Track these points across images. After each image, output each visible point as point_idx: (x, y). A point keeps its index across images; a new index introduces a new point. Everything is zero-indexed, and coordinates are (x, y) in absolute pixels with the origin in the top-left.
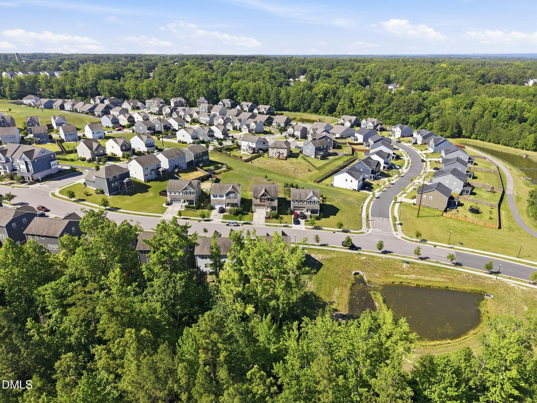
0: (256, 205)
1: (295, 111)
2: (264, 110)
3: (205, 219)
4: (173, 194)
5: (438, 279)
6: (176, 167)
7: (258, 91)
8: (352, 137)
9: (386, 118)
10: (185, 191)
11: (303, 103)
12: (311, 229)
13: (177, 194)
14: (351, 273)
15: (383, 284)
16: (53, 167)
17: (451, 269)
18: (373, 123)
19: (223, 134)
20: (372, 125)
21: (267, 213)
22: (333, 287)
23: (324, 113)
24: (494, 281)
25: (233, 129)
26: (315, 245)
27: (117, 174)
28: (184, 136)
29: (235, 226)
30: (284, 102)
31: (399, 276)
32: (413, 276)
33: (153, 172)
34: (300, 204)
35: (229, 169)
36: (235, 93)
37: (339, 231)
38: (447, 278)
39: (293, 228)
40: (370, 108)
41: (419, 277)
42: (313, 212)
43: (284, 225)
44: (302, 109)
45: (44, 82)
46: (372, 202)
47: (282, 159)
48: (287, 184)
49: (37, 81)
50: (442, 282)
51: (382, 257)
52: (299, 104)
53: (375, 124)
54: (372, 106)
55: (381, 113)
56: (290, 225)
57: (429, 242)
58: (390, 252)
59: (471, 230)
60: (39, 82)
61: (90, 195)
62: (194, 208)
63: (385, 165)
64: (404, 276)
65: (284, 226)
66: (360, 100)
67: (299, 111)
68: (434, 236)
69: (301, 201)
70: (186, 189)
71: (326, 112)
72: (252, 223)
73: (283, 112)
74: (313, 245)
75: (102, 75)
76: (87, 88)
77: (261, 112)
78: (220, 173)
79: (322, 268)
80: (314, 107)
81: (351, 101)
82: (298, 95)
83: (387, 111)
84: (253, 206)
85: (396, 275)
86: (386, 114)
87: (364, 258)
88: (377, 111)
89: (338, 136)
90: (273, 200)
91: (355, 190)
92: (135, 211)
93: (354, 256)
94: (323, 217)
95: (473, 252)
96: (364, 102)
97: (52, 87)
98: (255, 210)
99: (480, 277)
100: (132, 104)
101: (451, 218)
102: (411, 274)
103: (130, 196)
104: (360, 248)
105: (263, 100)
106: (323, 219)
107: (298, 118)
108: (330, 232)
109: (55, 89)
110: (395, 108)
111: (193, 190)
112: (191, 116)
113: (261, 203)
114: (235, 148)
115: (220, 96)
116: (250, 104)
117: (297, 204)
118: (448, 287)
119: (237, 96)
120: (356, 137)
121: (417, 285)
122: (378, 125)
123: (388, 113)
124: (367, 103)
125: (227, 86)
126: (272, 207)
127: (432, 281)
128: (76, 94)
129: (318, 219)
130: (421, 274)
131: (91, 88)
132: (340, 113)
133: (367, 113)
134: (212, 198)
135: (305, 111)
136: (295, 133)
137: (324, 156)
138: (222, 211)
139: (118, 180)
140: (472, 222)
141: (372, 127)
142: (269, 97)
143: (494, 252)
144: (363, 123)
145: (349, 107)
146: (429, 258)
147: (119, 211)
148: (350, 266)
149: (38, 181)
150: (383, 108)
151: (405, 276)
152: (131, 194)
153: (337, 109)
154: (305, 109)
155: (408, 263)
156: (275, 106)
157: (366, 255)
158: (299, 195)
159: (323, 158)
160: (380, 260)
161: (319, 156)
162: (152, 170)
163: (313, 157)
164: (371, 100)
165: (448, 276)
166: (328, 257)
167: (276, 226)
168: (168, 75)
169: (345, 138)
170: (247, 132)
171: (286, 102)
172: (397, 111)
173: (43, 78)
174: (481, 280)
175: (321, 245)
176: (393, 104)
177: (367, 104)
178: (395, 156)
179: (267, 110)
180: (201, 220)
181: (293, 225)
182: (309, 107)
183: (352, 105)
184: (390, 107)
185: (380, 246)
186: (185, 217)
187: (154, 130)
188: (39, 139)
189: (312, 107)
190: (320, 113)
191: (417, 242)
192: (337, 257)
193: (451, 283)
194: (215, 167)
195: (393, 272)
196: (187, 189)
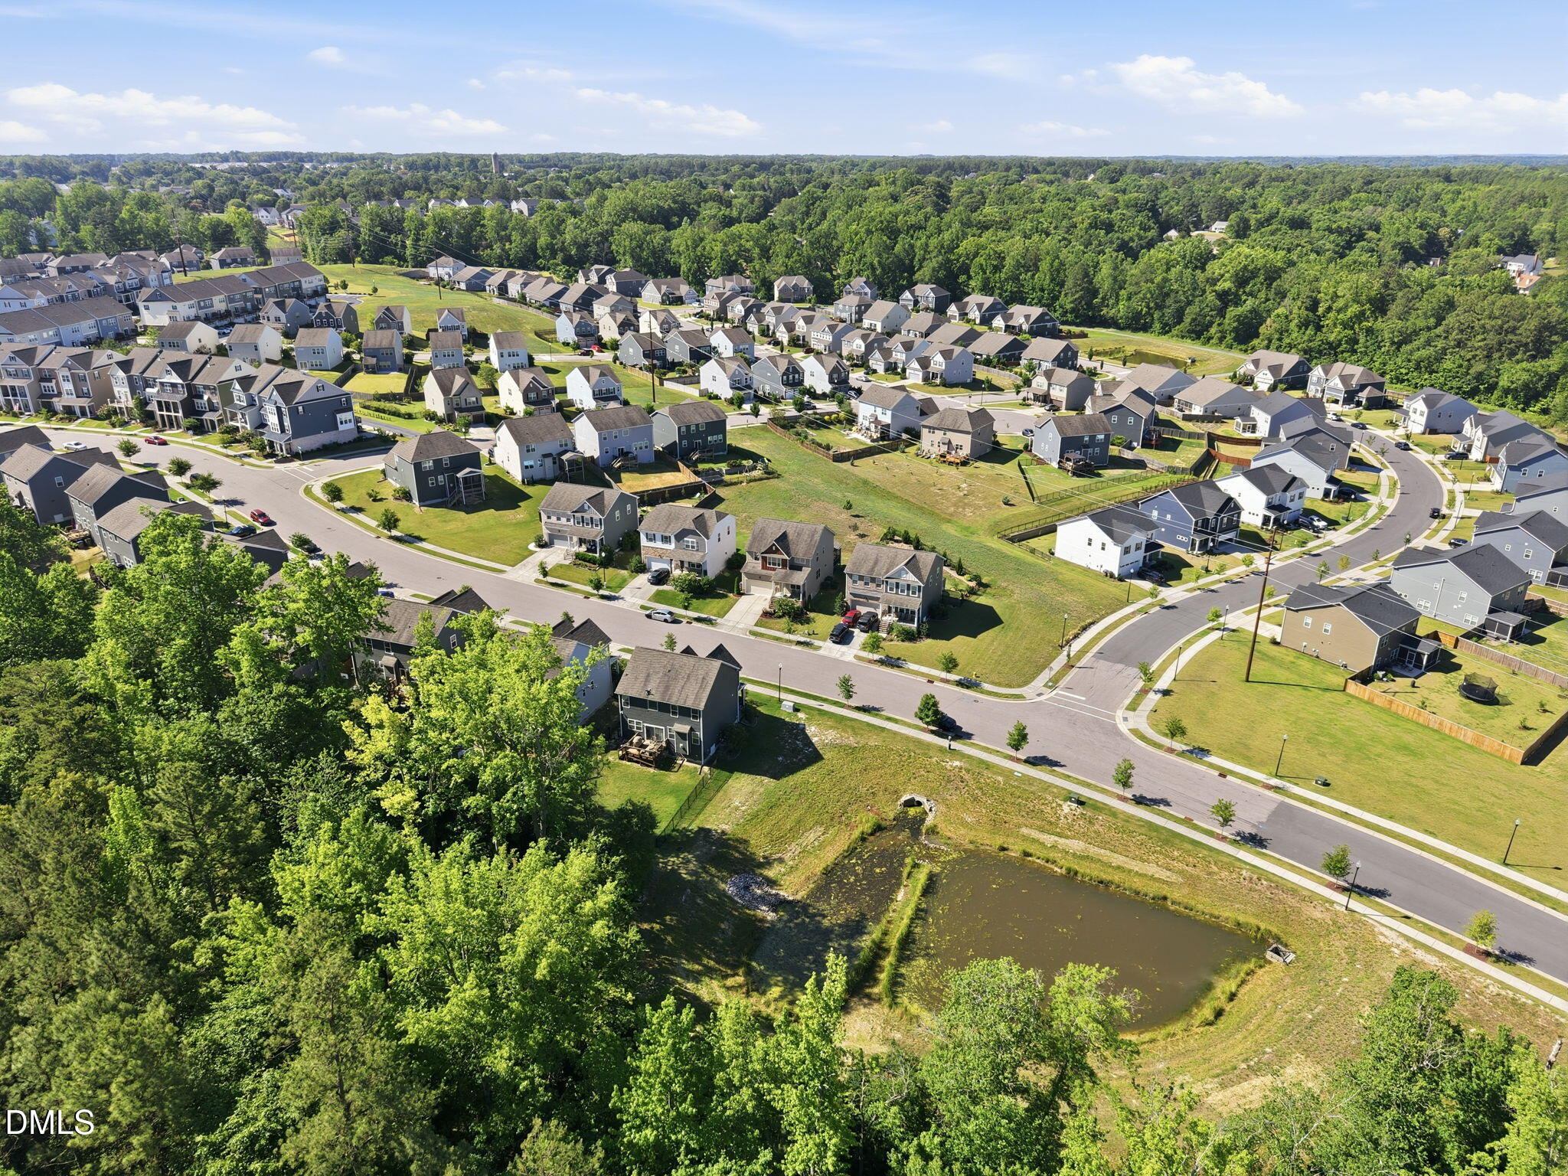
0: (751, 576)
1: (1135, 330)
2: (1022, 320)
3: (602, 592)
4: (554, 519)
5: (1152, 869)
6: (623, 454)
7: (1031, 264)
8: (1238, 420)
9: (1418, 367)
10: (578, 515)
11: (1160, 307)
12: (870, 661)
13: (564, 520)
14: (898, 799)
15: (971, 847)
16: (341, 428)
17: (1211, 849)
18: (1344, 379)
19: (831, 381)
20: (1340, 386)
21: (773, 600)
22: (810, 821)
23: (1221, 339)
24: (1336, 913)
25: (886, 370)
26: (843, 706)
27: (446, 455)
28: (714, 379)
29: (666, 621)
30: (1104, 299)
31: (1035, 834)
32: (1076, 845)
33: (549, 461)
34: (871, 590)
35: (770, 474)
36: (965, 269)
37: (947, 681)
38: (1181, 872)
39: (821, 652)
40: (1370, 331)
41: (1093, 850)
42: (904, 615)
43: (802, 639)
44: (1157, 326)
45: (493, 223)
46: (1138, 618)
47: (951, 463)
48: (894, 533)
49: (478, 223)
50: (1159, 880)
51: (1012, 772)
52: (1148, 307)
53: (1354, 382)
54: (1379, 324)
55: (1406, 348)
56: (817, 643)
57: (1212, 759)
58: (1056, 764)
59: (1405, 749)
60: (483, 226)
61: (381, 500)
62: (593, 561)
63: (1268, 513)
64: (1049, 839)
65: (799, 643)
66: (1340, 303)
67: (1145, 328)
68: (1245, 746)
69: (873, 580)
70: (581, 509)
71: (1229, 338)
72: (719, 620)
73: (1086, 330)
74: (835, 703)
75: (634, 210)
76: (586, 245)
77: (1014, 327)
78: (735, 484)
79: (814, 767)
80: (1194, 320)
81: (1314, 305)
82: (1147, 281)
83: (1428, 343)
84: (744, 578)
85: (1024, 831)
86: (1424, 353)
87: (957, 763)
88: (1393, 343)
89: (1197, 411)
90: (799, 568)
91: (1112, 576)
92: (453, 550)
93: (931, 753)
94: (928, 636)
95: (1345, 815)
96: (1354, 309)
97: (509, 239)
98: (749, 589)
99: (1294, 891)
100: (664, 288)
101: (1370, 702)
102: (1073, 838)
103: (468, 513)
104: (969, 736)
105: (1042, 290)
106: (929, 641)
107: (1130, 350)
108: (920, 679)
109: (515, 246)
110: (1454, 335)
111: (597, 516)
112: (790, 327)
113: (765, 572)
114: (840, 422)
115: (917, 276)
116: (988, 301)
117: (860, 587)
118: (1165, 898)
119: (970, 278)
120: (1254, 419)
121: (1069, 870)
122: (1362, 387)
123: (1427, 352)
124: (1363, 313)
125: (942, 247)
126: (793, 586)
127: (1130, 871)
128: (560, 256)
129: (910, 637)
130: (1103, 845)
131: (598, 244)
132: (1270, 341)
133: (1360, 347)
134: (644, 541)
135: (1165, 330)
136: (1052, 392)
137: (1089, 465)
138: (661, 578)
139: (447, 470)
140: (1436, 727)
141: (1339, 391)
142: (1062, 284)
143: (1426, 832)
144: (1315, 379)
145: (1304, 325)
146: (1167, 804)
147: (420, 544)
148: (902, 779)
149: (296, 456)
150: (1416, 333)
151: (1054, 838)
152: (470, 509)
153: (1262, 330)
154: (1166, 324)
155: (1081, 803)
156: (1073, 311)
157: (970, 757)
158: (871, 563)
159: (1081, 471)
160: (1000, 779)
161: (1069, 465)
162: (545, 456)
163: (1055, 465)
164: (1380, 305)
165: (1189, 869)
166: (852, 741)
167: (777, 639)
168: (807, 214)
169: (1219, 420)
170: (920, 382)
171: (1111, 302)
172: (1459, 344)
173: (492, 216)
174: (1292, 901)
175: (858, 709)
176: (1451, 320)
177: (1360, 317)
178: (1334, 488)
179: (1032, 319)
180: (593, 595)
181: (829, 644)
182: (1179, 317)
183: (1313, 321)
184: (1439, 330)
185: (1020, 739)
186: (560, 581)
187: (663, 358)
188: (374, 361)
189: (1187, 320)
190: (1210, 339)
191: (1171, 751)
192: (877, 747)
193: (1186, 890)
194: (731, 466)
195: (1021, 820)
196: (584, 511)
